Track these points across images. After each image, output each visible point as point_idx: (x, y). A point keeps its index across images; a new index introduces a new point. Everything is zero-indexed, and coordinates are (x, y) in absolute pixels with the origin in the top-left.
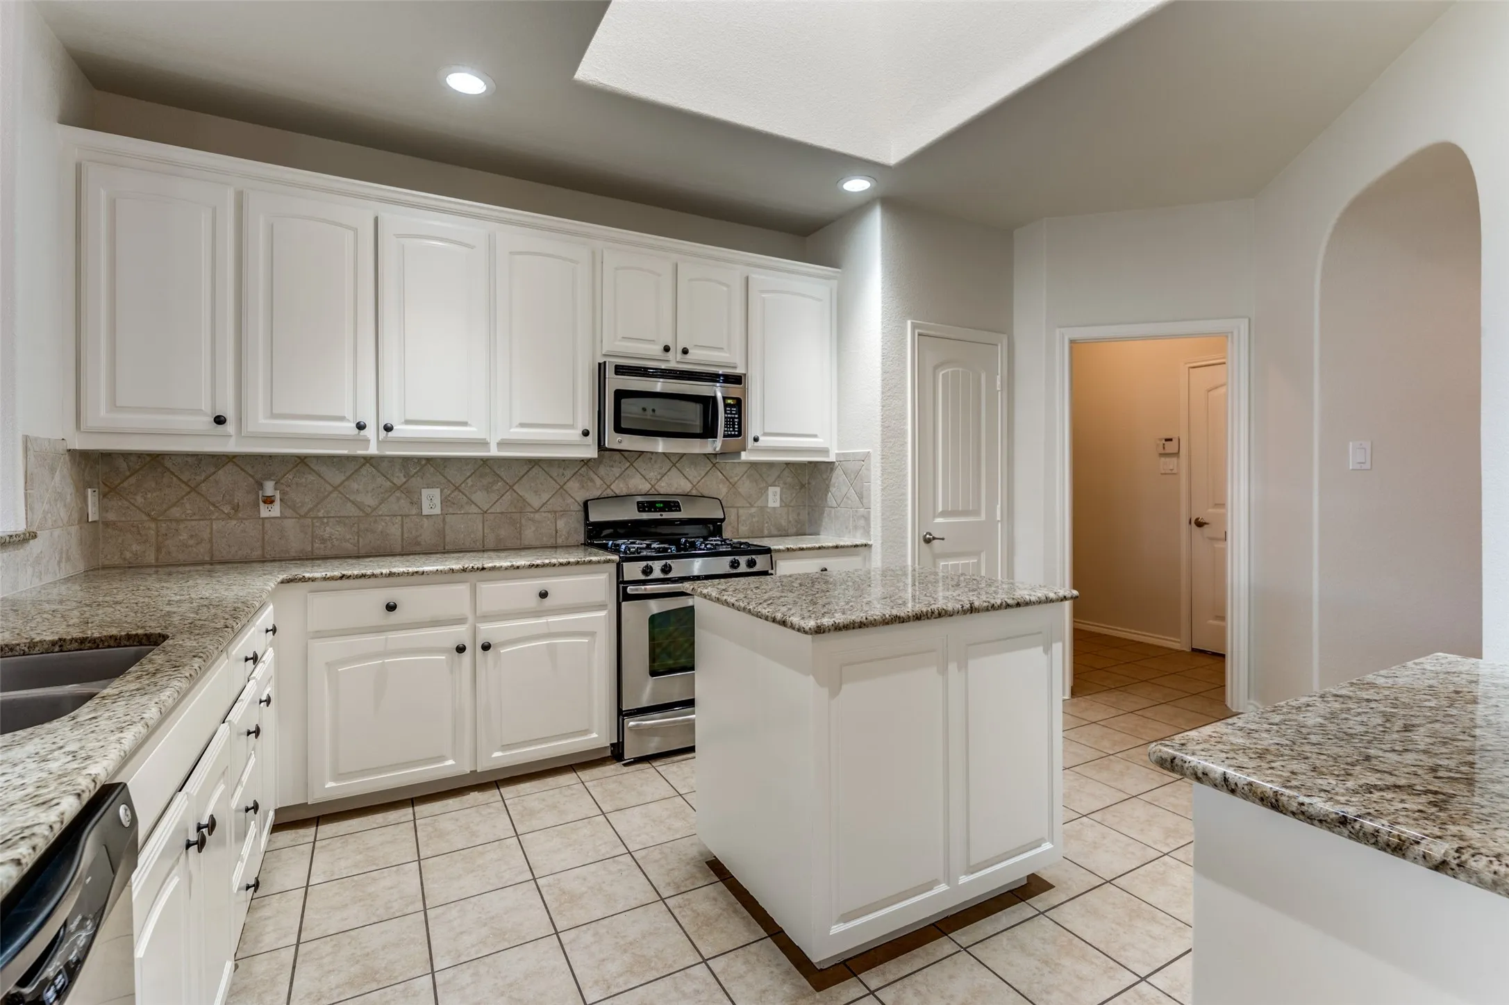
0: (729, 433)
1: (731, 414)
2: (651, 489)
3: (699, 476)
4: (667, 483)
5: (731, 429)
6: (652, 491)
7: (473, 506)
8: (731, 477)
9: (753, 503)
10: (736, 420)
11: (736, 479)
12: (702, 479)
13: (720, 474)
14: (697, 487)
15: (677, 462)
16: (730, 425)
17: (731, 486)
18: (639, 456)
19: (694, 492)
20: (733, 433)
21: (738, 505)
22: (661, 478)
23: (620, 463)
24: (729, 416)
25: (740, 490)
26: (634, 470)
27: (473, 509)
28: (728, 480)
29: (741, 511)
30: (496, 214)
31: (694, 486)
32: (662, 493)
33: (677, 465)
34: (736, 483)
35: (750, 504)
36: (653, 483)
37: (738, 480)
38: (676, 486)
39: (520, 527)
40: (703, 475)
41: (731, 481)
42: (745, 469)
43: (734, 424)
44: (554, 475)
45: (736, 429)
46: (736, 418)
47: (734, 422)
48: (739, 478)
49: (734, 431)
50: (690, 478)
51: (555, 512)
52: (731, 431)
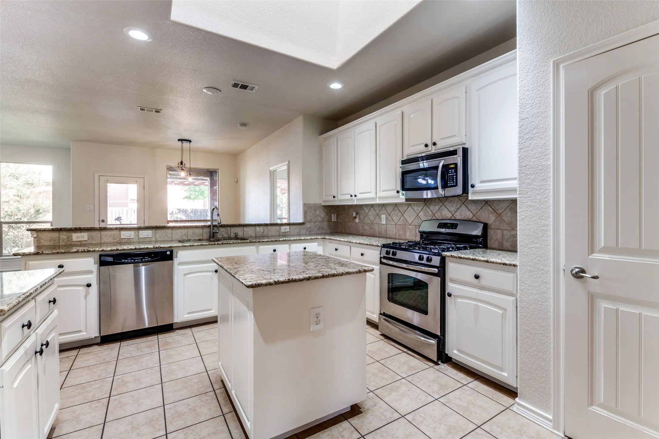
0: (451, 184)
1: (452, 173)
2: (452, 216)
3: (477, 209)
4: (460, 214)
5: (452, 182)
6: (453, 218)
7: (393, 222)
8: (498, 210)
9: (514, 227)
10: (455, 176)
11: (501, 211)
12: (479, 211)
13: (490, 208)
14: (476, 215)
15: (465, 202)
16: (451, 180)
17: (498, 216)
18: (446, 200)
19: (474, 219)
20: (453, 184)
21: (503, 228)
22: (457, 211)
23: (438, 203)
24: (451, 174)
25: (504, 218)
26: (444, 207)
27: (393, 223)
28: (495, 212)
29: (505, 232)
30: (376, 114)
31: (474, 215)
32: (457, 218)
33: (465, 203)
34: (501, 213)
35: (512, 228)
36: (453, 213)
37: (503, 212)
38: (464, 215)
39: (405, 231)
40: (480, 209)
41: (497, 212)
42: (508, 204)
43: (453, 179)
44: (415, 210)
45: (455, 182)
46: (455, 175)
47: (453, 178)
48: (503, 210)
49: (453, 183)
50: (472, 211)
51: (416, 226)
52: (452, 183)
